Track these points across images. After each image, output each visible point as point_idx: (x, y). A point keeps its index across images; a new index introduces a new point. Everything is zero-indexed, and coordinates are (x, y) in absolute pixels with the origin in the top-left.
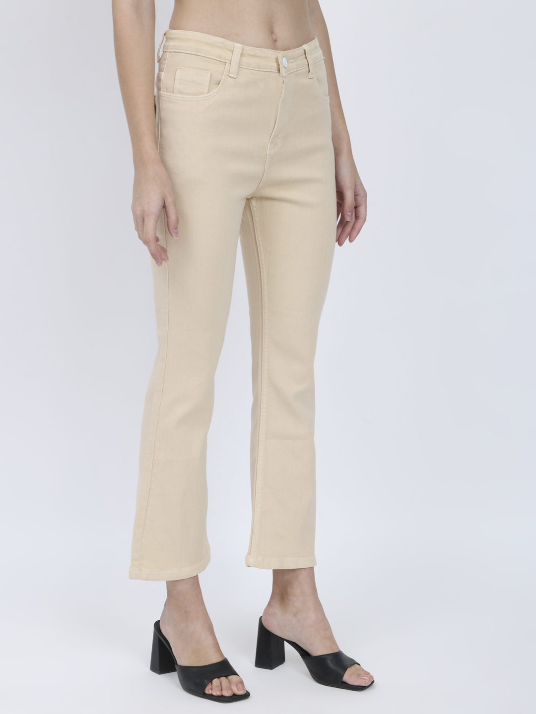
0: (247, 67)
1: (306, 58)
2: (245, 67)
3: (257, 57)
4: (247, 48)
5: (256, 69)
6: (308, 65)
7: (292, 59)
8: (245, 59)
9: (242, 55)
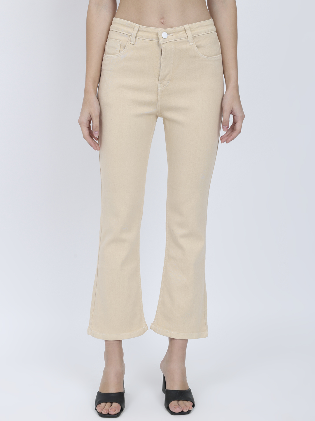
0: (142, 38)
1: (186, 33)
2: (141, 38)
3: (148, 32)
4: (141, 26)
5: (147, 39)
6: (187, 37)
7: (172, 33)
8: (140, 33)
9: (138, 30)
